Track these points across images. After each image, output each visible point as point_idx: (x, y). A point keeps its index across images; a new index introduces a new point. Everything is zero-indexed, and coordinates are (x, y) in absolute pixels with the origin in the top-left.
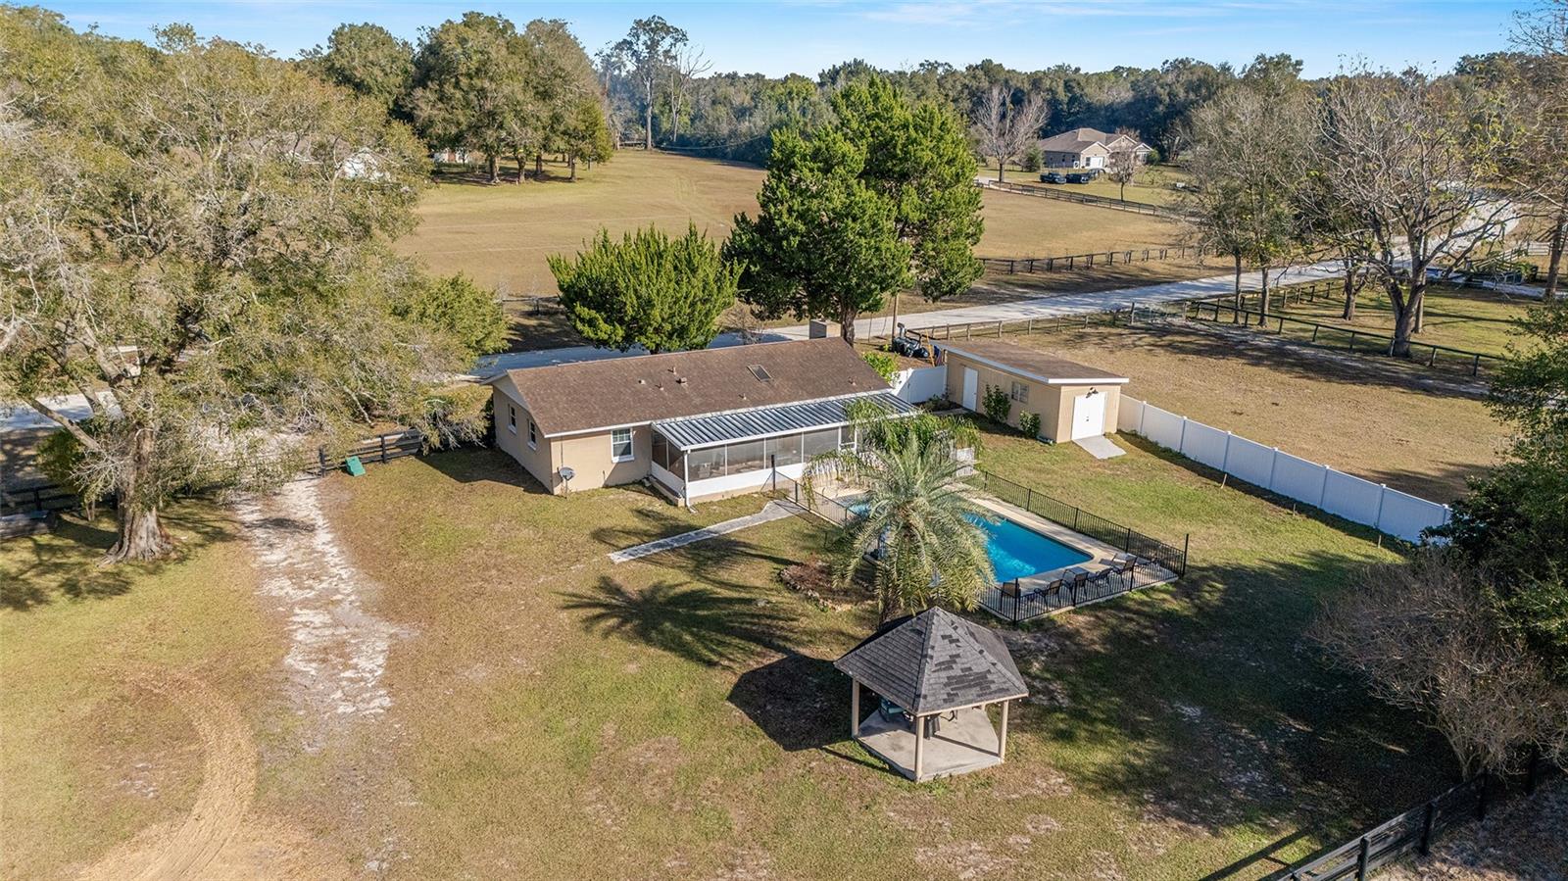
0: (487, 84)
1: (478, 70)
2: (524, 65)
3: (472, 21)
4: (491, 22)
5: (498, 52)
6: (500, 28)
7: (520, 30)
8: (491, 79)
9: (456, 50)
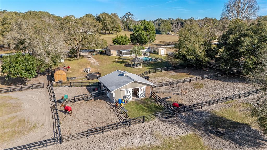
0: (105, 22)
1: (104, 20)
2: (110, 19)
3: (104, 13)
4: (106, 13)
5: (107, 17)
6: (107, 14)
7: (110, 14)
8: (106, 21)
9: (101, 17)
